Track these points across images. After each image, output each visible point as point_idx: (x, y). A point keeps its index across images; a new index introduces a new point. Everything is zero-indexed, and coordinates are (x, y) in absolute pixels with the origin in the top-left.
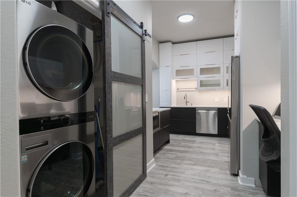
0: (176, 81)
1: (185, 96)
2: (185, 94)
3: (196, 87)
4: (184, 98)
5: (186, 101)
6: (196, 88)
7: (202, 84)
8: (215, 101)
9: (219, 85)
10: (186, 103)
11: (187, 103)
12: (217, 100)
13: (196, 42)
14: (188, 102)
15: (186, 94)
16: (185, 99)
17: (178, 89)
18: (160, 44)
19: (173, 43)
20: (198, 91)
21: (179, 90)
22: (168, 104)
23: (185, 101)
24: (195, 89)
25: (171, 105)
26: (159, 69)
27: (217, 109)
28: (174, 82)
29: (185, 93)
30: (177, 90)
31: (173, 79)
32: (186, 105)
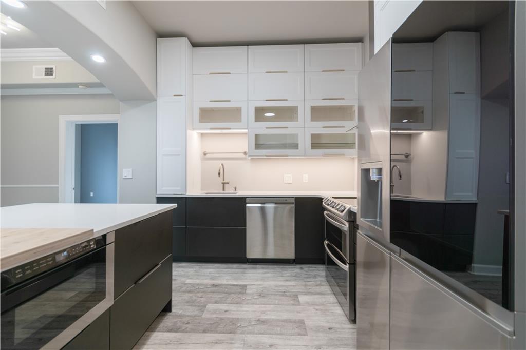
0: (202, 134)
1: (220, 171)
2: (220, 165)
3: (246, 150)
4: (219, 174)
5: (224, 180)
6: (245, 153)
7: (259, 143)
8: (285, 182)
9: (295, 146)
10: (222, 185)
11: (226, 185)
12: (288, 178)
13: (246, 47)
14: (228, 183)
15: (223, 165)
16: (220, 177)
17: (205, 154)
18: (158, 39)
19: (195, 45)
20: (250, 158)
21: (208, 156)
22: (179, 188)
23: (220, 180)
24: (243, 156)
25: (186, 191)
26: (156, 100)
27: (293, 201)
28: (194, 136)
29: (219, 163)
30: (203, 155)
31: (193, 129)
32: (224, 189)
